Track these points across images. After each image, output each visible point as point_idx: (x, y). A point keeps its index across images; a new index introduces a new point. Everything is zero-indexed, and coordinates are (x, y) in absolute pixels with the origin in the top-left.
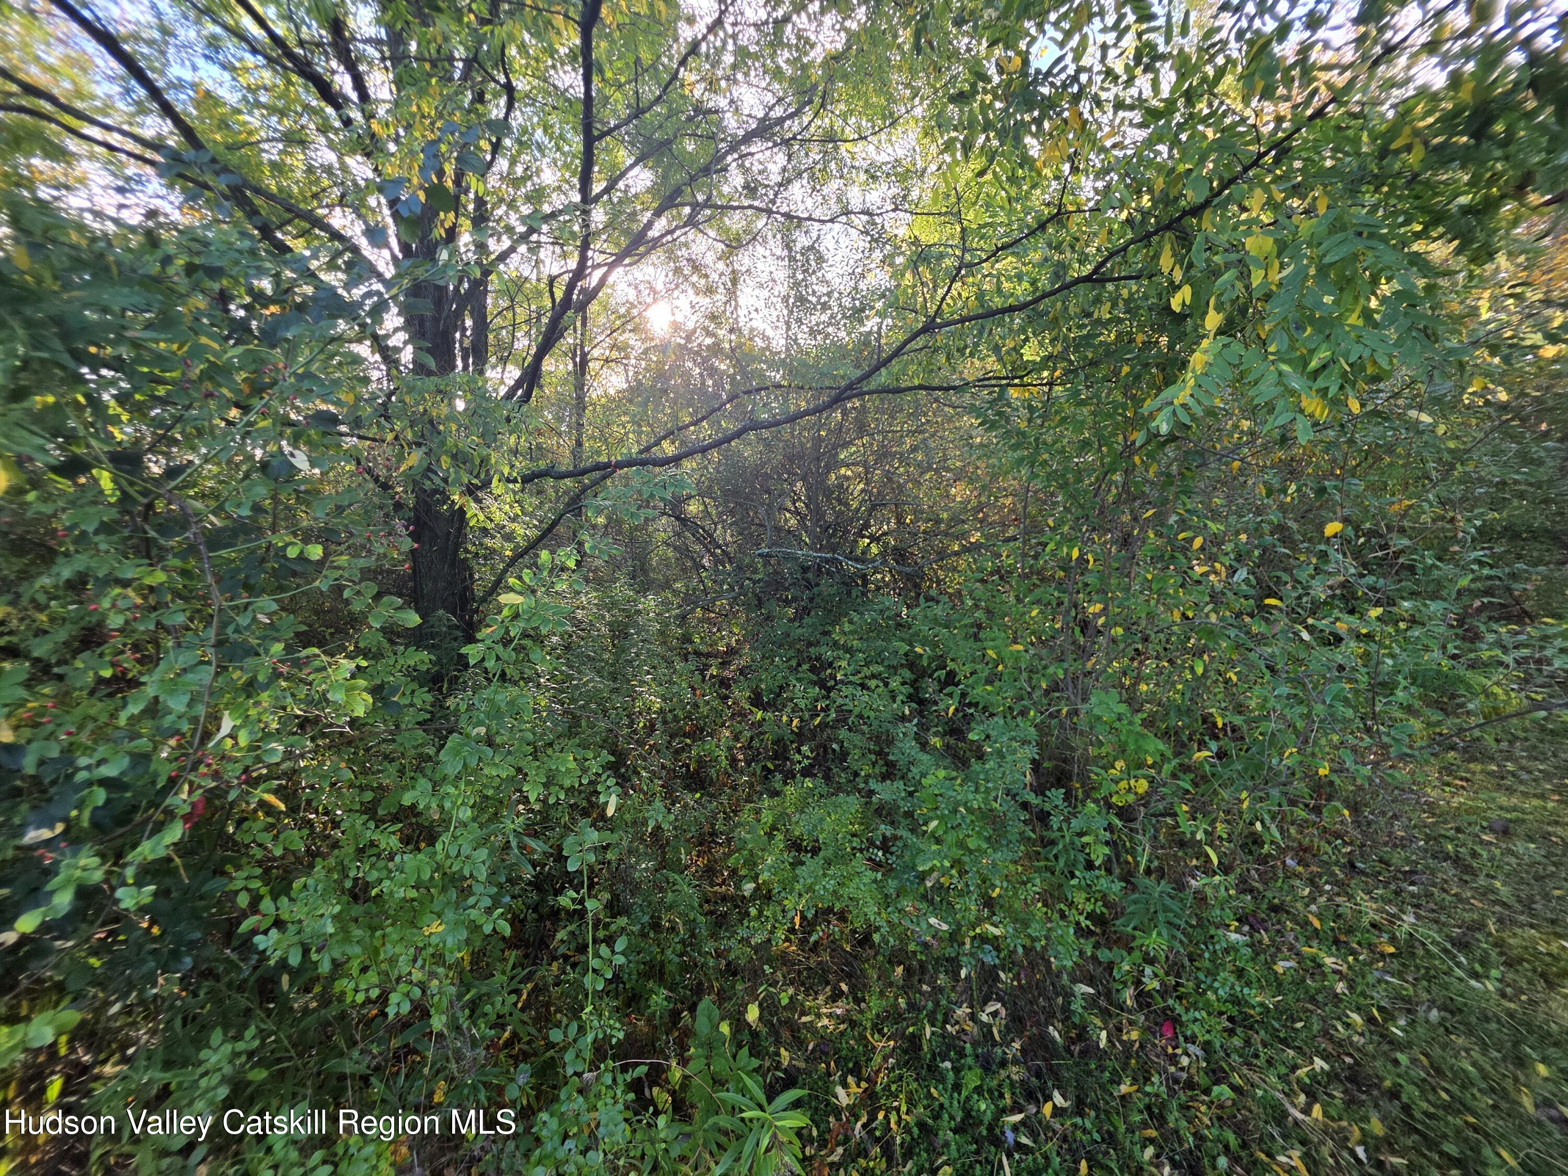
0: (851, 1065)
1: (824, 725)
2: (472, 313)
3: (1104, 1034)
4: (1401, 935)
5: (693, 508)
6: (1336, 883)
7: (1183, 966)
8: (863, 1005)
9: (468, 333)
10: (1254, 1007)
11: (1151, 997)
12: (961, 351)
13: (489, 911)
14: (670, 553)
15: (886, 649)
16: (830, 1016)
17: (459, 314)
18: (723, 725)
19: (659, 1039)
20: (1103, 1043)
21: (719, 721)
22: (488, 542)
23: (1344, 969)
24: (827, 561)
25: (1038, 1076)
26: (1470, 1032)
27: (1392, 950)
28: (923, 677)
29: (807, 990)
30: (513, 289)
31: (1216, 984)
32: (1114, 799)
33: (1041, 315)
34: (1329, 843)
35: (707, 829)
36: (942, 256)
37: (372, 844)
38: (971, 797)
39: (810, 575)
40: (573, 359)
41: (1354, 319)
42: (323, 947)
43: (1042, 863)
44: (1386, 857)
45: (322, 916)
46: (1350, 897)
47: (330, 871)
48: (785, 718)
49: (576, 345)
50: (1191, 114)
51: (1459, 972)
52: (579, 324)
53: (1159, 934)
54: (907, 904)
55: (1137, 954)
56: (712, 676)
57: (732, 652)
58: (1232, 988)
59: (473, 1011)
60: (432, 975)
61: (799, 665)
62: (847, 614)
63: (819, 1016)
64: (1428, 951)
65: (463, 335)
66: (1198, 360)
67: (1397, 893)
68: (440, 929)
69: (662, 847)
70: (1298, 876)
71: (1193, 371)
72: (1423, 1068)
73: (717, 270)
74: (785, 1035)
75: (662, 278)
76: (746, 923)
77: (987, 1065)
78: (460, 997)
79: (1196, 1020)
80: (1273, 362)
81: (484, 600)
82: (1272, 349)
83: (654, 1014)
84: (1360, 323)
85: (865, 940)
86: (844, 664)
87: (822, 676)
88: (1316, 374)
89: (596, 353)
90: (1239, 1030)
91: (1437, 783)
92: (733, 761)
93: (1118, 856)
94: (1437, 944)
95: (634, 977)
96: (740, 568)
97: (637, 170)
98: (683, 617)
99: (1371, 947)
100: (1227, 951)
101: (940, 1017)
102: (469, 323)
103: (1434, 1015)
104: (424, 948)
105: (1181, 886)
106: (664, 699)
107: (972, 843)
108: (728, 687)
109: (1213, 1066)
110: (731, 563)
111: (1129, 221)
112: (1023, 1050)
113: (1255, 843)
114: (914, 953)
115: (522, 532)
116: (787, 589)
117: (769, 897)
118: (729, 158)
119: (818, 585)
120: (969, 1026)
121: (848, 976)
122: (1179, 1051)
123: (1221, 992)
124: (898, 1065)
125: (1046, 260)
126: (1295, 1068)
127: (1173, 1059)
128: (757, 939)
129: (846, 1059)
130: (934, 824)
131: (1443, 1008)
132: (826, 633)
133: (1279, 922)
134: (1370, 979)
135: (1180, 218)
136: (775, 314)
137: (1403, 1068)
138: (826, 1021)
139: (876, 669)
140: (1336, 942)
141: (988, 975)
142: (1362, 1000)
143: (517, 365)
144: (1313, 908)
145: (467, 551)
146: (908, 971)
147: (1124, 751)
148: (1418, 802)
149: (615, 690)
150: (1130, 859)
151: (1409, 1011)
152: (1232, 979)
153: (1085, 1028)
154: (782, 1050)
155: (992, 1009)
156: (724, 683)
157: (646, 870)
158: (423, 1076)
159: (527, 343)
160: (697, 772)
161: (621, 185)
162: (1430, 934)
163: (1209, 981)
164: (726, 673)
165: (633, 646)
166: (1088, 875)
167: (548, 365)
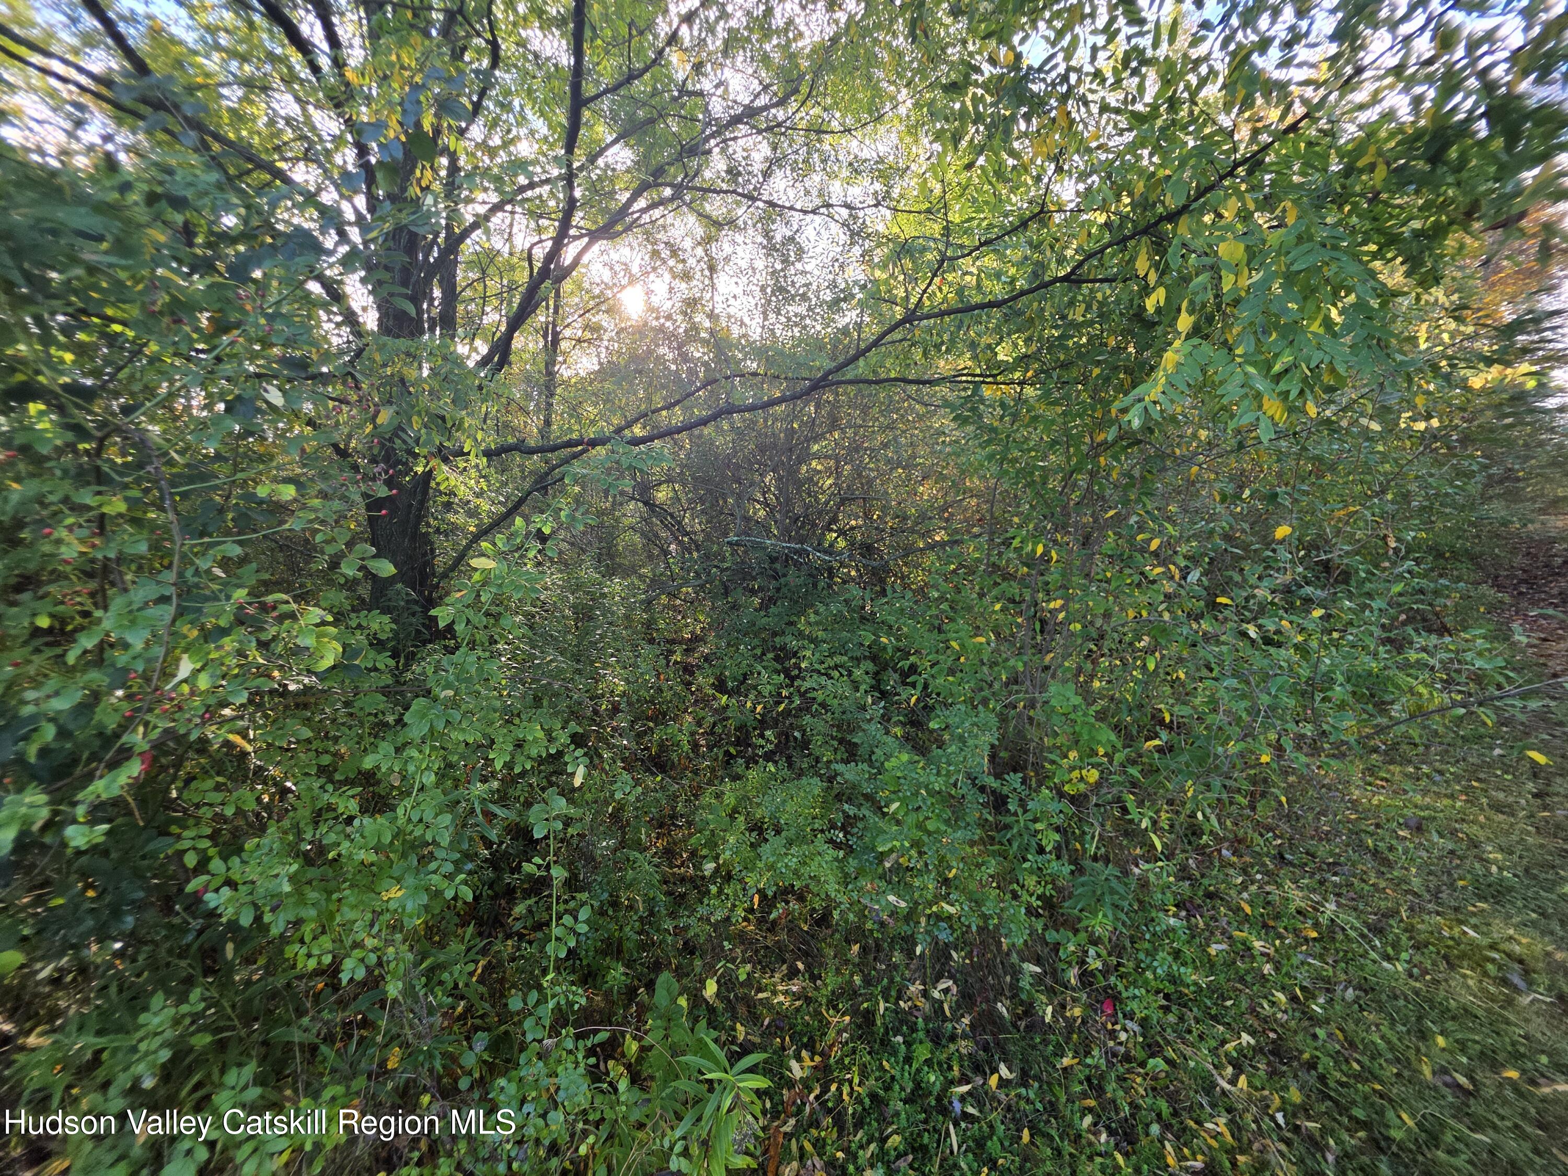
0: (805, 1040)
1: (787, 713)
2: (440, 282)
3: (1049, 1009)
4: (1324, 920)
5: (662, 495)
6: (1267, 873)
7: (1124, 948)
8: (819, 982)
9: (436, 303)
10: (1188, 986)
11: (1093, 976)
12: (937, 347)
13: (450, 877)
14: (637, 538)
15: (850, 640)
16: (786, 993)
17: (428, 282)
18: (686, 711)
19: (615, 1014)
20: (1048, 1019)
21: (683, 707)
22: (451, 517)
23: (1271, 951)
24: (796, 552)
25: (986, 1049)
26: (1381, 1008)
27: (1315, 935)
28: (885, 669)
29: (763, 968)
30: (485, 261)
31: (1155, 964)
32: (1066, 788)
33: (1020, 313)
34: (1262, 835)
35: (668, 811)
36: (924, 249)
37: (330, 808)
38: (933, 779)
39: (778, 566)
40: (545, 337)
41: (1316, 327)
42: (278, 907)
43: (997, 847)
44: (1312, 850)
45: (276, 876)
46: (1279, 886)
47: (285, 833)
48: (749, 704)
49: (547, 323)
50: (1173, 120)
51: (1373, 955)
52: (551, 303)
53: (1105, 916)
54: (865, 883)
55: (1083, 936)
56: (676, 663)
57: (696, 639)
58: (1170, 966)
59: (429, 980)
60: (389, 942)
61: (763, 654)
62: (812, 605)
63: (774, 993)
64: (1347, 936)
65: (431, 304)
66: (1170, 358)
67: (1322, 883)
68: (399, 894)
69: (622, 828)
70: (1232, 865)
71: (1165, 370)
72: (1339, 1041)
73: (694, 257)
74: (742, 1010)
75: (638, 261)
76: (706, 901)
77: (937, 1038)
78: (416, 964)
79: (1135, 997)
80: (1240, 365)
81: (445, 576)
82: (1239, 351)
83: (611, 989)
84: (1321, 331)
85: (824, 920)
86: (808, 653)
87: (787, 664)
88: (1278, 378)
89: (567, 333)
90: (1174, 1008)
91: (1360, 783)
92: (695, 746)
93: (1067, 843)
94: (1356, 929)
95: (591, 954)
96: (707, 557)
97: (617, 147)
98: (649, 602)
99: (1296, 932)
100: (1166, 933)
101: (893, 993)
102: (437, 293)
103: (1350, 994)
104: (381, 913)
105: (1126, 873)
106: (627, 681)
107: (931, 825)
108: (692, 674)
109: (1149, 1041)
110: (698, 550)
111: (1107, 225)
112: (972, 1026)
113: (1194, 834)
114: (871, 931)
115: (486, 507)
116: (755, 579)
117: (729, 877)
118: (713, 142)
119: (785, 575)
120: (921, 1002)
121: (805, 955)
122: (1118, 1027)
123: (1159, 971)
124: (852, 1039)
125: (1026, 258)
126: (1224, 1042)
127: (1113, 1035)
128: (718, 916)
129: (802, 1034)
130: (895, 806)
131: (1358, 987)
132: (791, 623)
133: (1213, 908)
134: (1295, 961)
135: (1157, 223)
136: (753, 302)
137: (1320, 1042)
138: (781, 998)
139: (838, 659)
140: (1265, 926)
141: (941, 953)
142: (1287, 981)
143: (485, 341)
144: (1245, 895)
145: (428, 525)
146: (864, 950)
147: (1077, 742)
148: (1342, 800)
149: (578, 672)
150: (1078, 846)
151: (1328, 990)
152: (1170, 959)
153: (1031, 1005)
154: (738, 1026)
155: (944, 986)
156: (688, 669)
157: (607, 848)
158: (375, 1044)
159: (497, 317)
160: (658, 756)
161: (601, 162)
162: (1348, 919)
163: (1148, 961)
164: (690, 660)
165: (596, 628)
166: (1040, 858)
167: (518, 342)
